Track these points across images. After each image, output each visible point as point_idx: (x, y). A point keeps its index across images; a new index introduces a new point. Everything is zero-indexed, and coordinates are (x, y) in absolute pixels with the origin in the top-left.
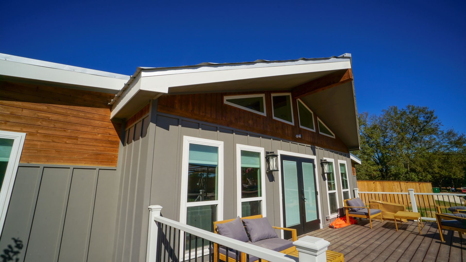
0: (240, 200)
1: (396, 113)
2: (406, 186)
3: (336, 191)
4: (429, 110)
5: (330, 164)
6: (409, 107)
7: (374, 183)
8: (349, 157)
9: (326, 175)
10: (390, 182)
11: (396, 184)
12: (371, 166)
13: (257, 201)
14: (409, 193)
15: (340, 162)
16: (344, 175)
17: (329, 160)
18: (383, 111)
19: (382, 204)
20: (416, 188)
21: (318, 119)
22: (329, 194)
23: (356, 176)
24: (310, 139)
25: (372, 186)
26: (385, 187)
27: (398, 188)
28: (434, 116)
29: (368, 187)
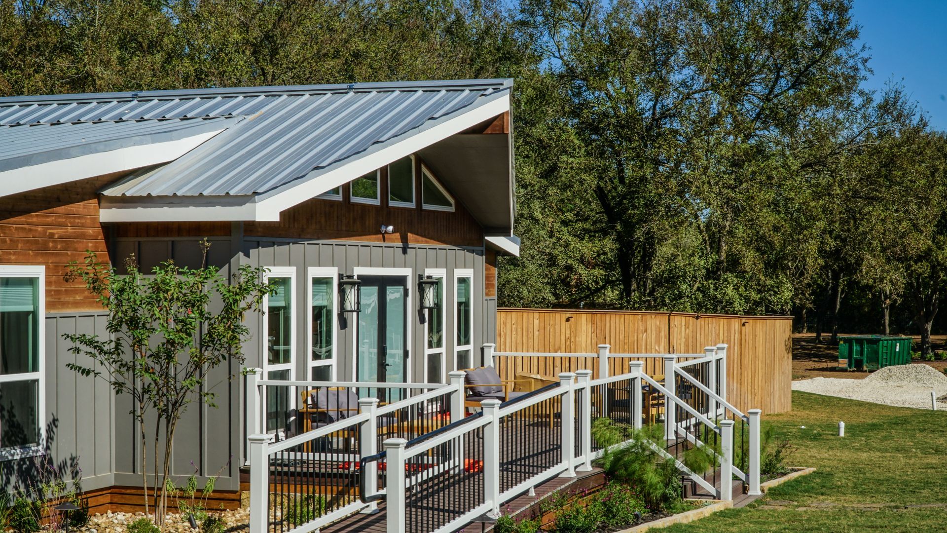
0: (311, 364)
2: (691, 335)
3: (442, 350)
5: (436, 283)
9: (426, 312)
11: (655, 322)
12: (575, 236)
13: (327, 366)
14: (598, 355)
15: (459, 273)
16: (464, 307)
17: (435, 273)
20: (730, 341)
21: (424, 170)
22: (430, 356)
23: (496, 297)
25: (558, 330)
26: (610, 336)
27: (658, 342)
28: (848, 28)
29: (542, 337)
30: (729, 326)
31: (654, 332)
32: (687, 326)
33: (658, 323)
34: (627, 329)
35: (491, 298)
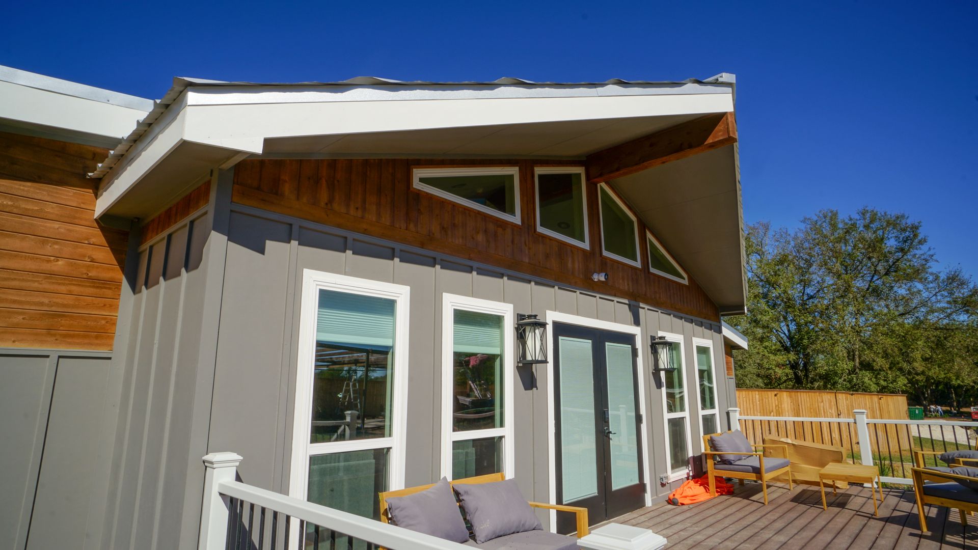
0: (449, 436)
1: (834, 226)
2: (849, 404)
3: (686, 414)
4: (909, 222)
5: (673, 347)
6: (863, 214)
7: (776, 395)
8: (720, 332)
9: (663, 374)
10: (813, 394)
11: (827, 397)
12: (771, 353)
13: (493, 438)
14: (855, 420)
15: (698, 342)
16: (705, 374)
17: (671, 337)
18: (804, 222)
19: (792, 447)
20: (873, 408)
21: (649, 235)
22: (671, 421)
23: (734, 377)
24: (626, 284)
25: (770, 402)
26: (801, 404)
27: (831, 408)
28: (920, 238)
29: (761, 405)
30: (872, 399)
31: (827, 403)
32: (847, 399)
33: (829, 397)
34: (811, 400)
35: (731, 377)
